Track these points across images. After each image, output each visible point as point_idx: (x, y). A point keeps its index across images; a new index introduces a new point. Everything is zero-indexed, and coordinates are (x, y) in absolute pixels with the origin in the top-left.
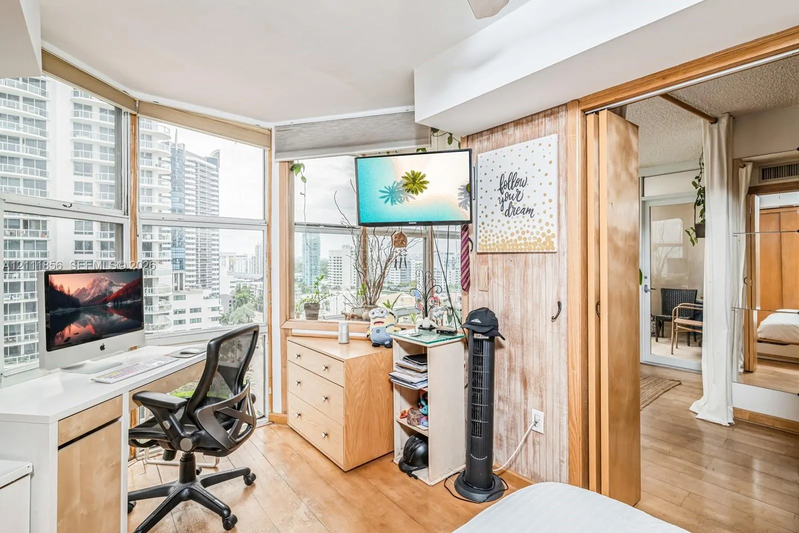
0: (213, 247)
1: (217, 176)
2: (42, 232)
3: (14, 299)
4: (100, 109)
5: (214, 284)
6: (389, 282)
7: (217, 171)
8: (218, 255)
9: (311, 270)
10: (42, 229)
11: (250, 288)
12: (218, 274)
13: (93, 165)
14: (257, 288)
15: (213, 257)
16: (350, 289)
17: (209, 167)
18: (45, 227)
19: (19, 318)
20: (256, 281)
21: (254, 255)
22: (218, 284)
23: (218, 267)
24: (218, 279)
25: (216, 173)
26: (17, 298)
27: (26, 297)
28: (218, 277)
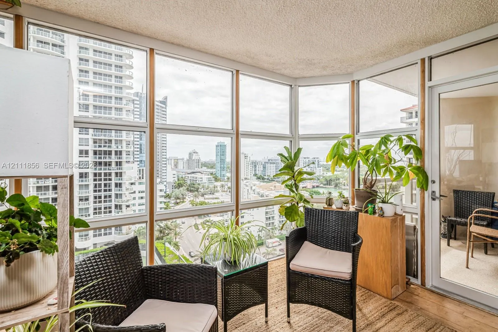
0: (163, 154)
1: (166, 112)
3: (46, 183)
4: (94, 72)
5: (163, 176)
6: (268, 176)
7: (166, 109)
8: (166, 158)
9: (221, 167)
11: (185, 178)
12: (166, 170)
13: (90, 106)
14: (189, 178)
15: (163, 160)
16: (244, 179)
17: (161, 107)
19: (49, 194)
20: (188, 174)
21: (188, 158)
22: (166, 175)
23: (165, 165)
24: (166, 173)
25: (165, 110)
26: (47, 183)
27: (52, 182)
28: (165, 171)
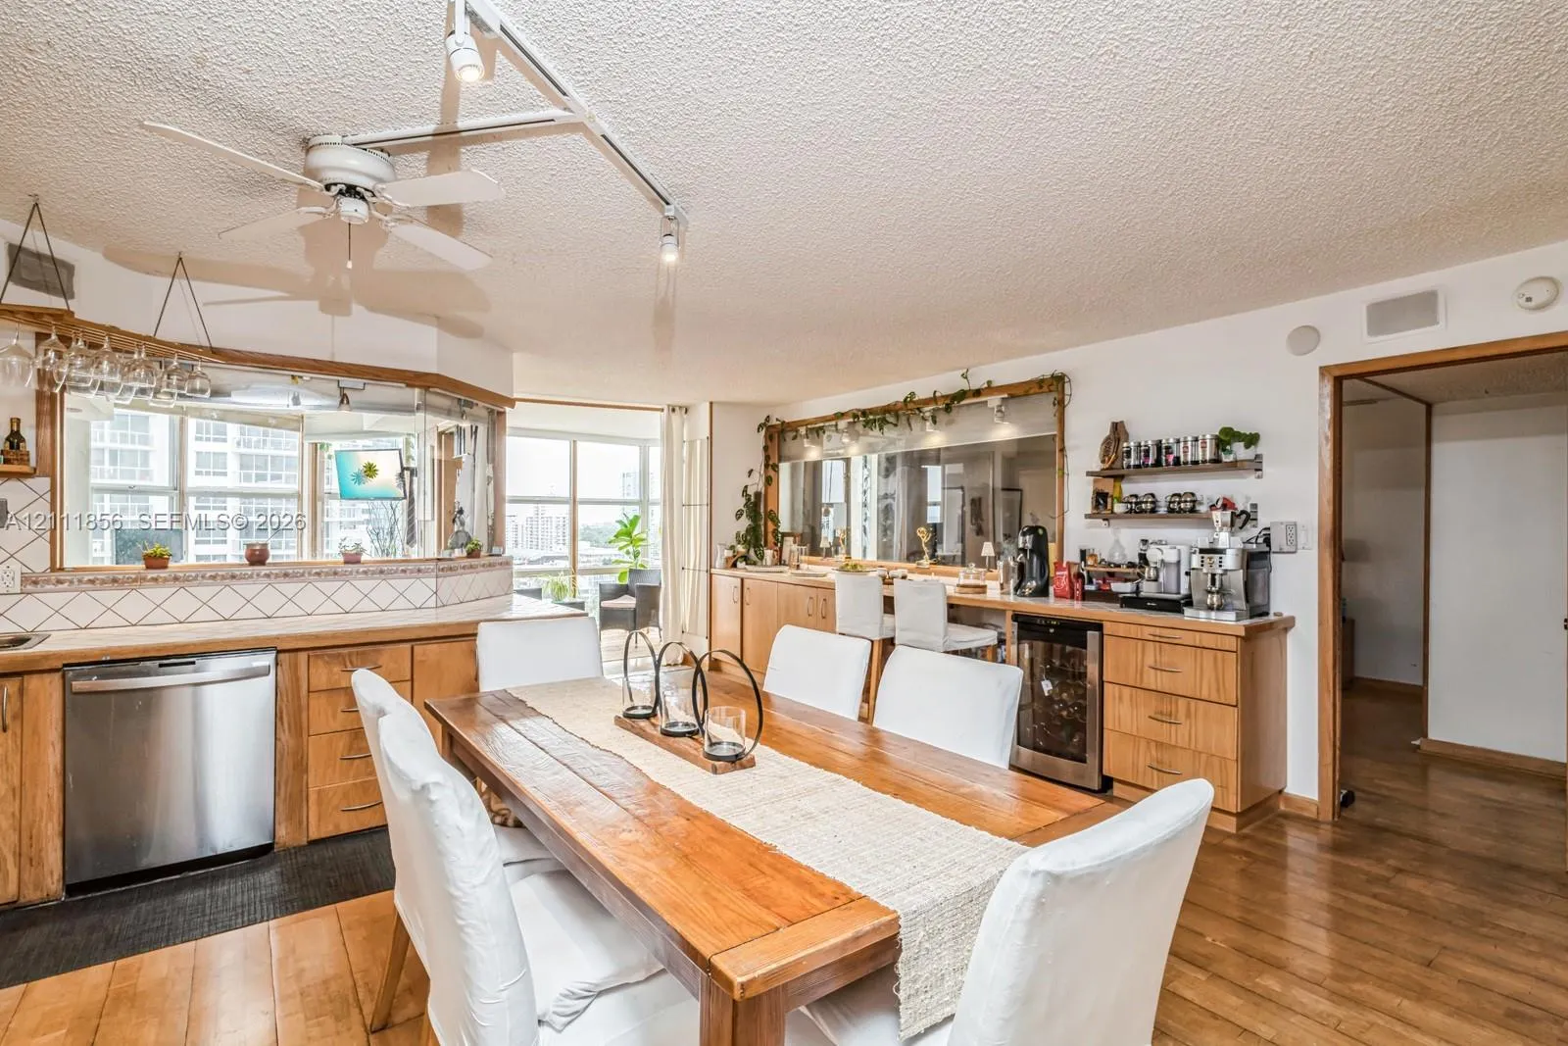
2: (142, 471)
10: (141, 466)
18: (146, 462)
